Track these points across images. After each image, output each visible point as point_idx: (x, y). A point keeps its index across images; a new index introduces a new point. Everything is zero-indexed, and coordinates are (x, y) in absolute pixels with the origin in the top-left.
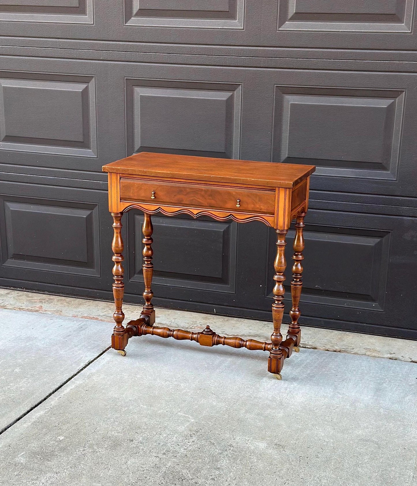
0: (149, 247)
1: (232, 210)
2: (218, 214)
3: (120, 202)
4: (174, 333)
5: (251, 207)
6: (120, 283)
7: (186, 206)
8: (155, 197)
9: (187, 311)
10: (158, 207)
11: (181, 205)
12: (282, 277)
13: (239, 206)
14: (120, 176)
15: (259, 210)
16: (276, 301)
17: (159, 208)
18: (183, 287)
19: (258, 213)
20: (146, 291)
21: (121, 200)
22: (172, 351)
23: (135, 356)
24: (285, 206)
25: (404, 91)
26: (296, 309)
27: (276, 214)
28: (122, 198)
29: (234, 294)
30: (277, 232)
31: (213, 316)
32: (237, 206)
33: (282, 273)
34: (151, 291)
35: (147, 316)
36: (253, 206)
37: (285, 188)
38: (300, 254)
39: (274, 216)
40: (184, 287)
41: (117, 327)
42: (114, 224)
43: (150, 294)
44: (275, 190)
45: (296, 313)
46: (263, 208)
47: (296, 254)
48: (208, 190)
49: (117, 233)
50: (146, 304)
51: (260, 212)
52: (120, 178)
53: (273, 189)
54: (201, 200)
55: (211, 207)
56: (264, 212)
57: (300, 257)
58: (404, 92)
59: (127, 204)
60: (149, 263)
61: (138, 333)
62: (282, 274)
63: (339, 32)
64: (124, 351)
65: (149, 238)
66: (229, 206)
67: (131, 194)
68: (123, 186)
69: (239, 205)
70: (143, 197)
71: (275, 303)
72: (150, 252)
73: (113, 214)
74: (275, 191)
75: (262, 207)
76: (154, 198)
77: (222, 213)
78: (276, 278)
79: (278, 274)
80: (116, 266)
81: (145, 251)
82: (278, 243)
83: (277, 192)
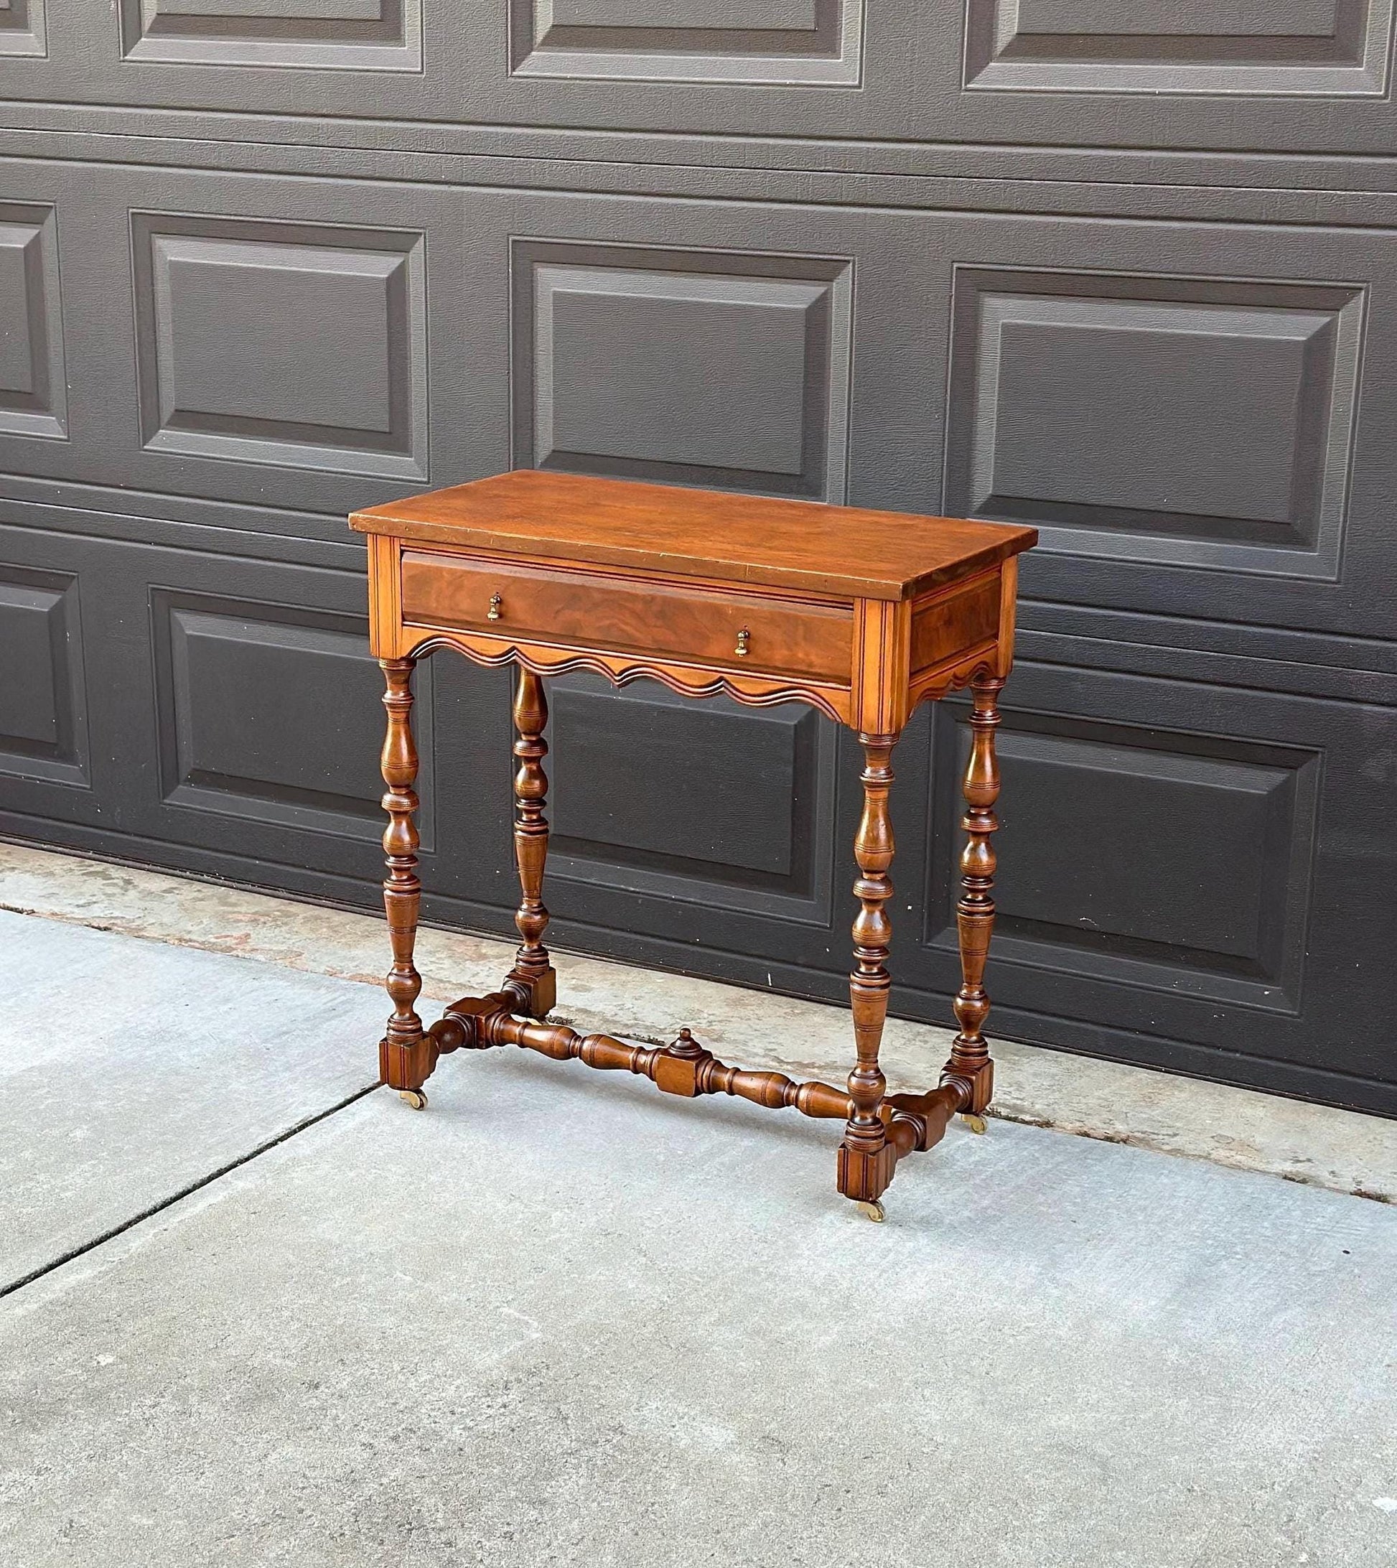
1: (724, 664)
2: (685, 675)
3: (403, 625)
4: (586, 1045)
5: (780, 656)
6: (405, 877)
7: (590, 645)
8: (501, 616)
9: (686, 975)
10: (509, 645)
11: (577, 643)
12: (881, 887)
13: (744, 652)
14: (401, 545)
15: (804, 668)
16: (862, 964)
17: (514, 648)
18: (673, 899)
19: (804, 676)
20: (525, 906)
21: (404, 619)
22: (575, 1104)
23: (456, 1111)
24: (882, 657)
25: (1361, 289)
26: (972, 992)
27: (855, 682)
28: (409, 614)
29: (826, 928)
30: (861, 741)
31: (765, 995)
32: (738, 651)
33: (882, 875)
34: (540, 905)
35: (523, 985)
36: (786, 652)
37: (883, 600)
38: (985, 813)
39: (849, 688)
40: (678, 897)
41: (396, 1016)
42: (389, 695)
43: (538, 917)
44: (852, 604)
45: (974, 1006)
46: (819, 660)
47: (972, 812)
48: (653, 598)
49: (396, 721)
50: (525, 948)
51: (807, 673)
52: (402, 552)
53: (845, 603)
54: (631, 629)
55: (664, 651)
56: (820, 675)
57: (986, 821)
58: (1363, 293)
59: (421, 634)
60: (535, 817)
61: (478, 1039)
62: (878, 877)
63: (1154, 94)
64: (418, 1092)
65: (534, 739)
66: (715, 650)
67: (433, 604)
68: (411, 578)
69: (742, 648)
70: (467, 613)
71: (861, 973)
72: (537, 783)
73: (382, 664)
74: (852, 609)
75: (813, 658)
76: (496, 616)
77: (696, 673)
78: (859, 889)
79: (866, 876)
80: (392, 824)
81: (521, 780)
82: (866, 778)
83: (857, 612)
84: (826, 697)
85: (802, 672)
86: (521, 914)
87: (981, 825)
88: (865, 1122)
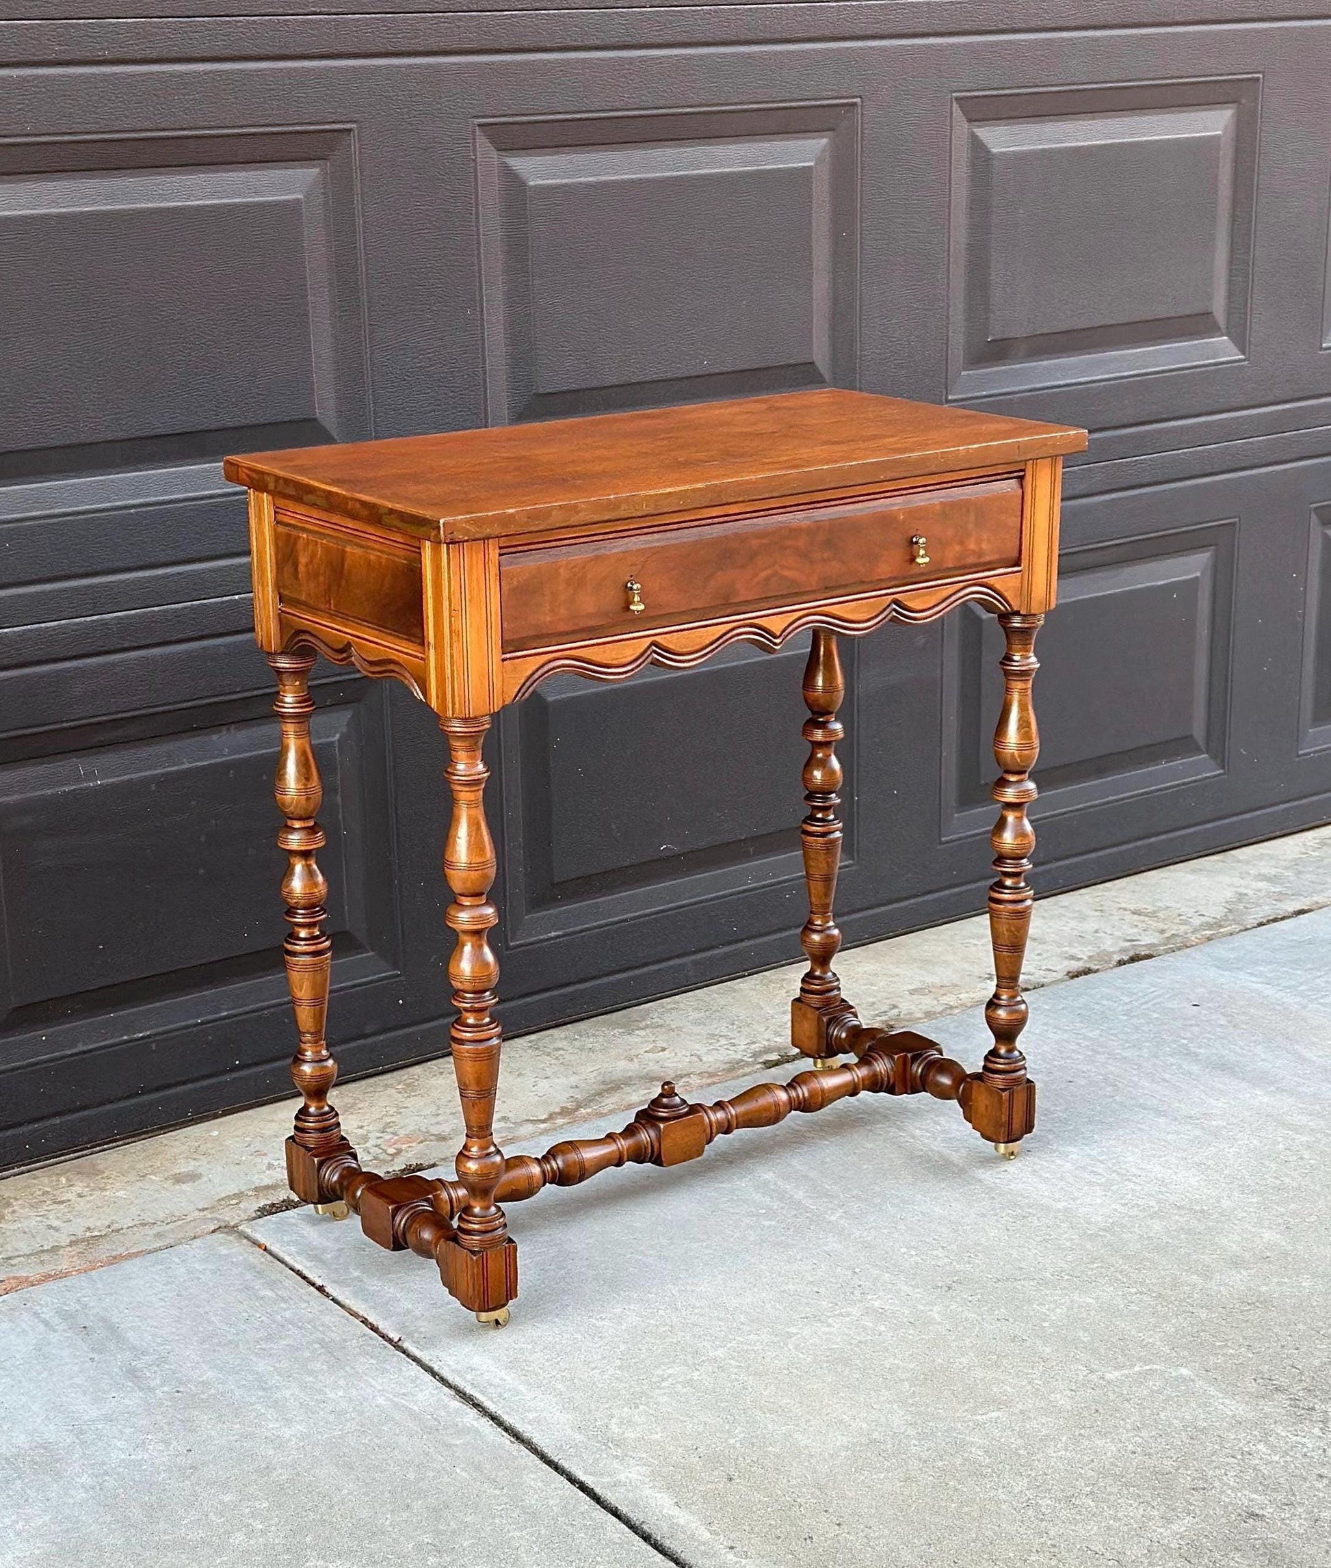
0: (314, 865)
1: (899, 582)
2: (853, 611)
3: (503, 660)
4: (560, 1163)
5: (952, 554)
7: (744, 609)
9: (225, 1114)
10: (649, 642)
11: (729, 611)
13: (927, 560)
14: (501, 548)
16: (1008, 878)
17: (653, 644)
18: (201, 1024)
19: (974, 570)
21: (504, 653)
24: (1051, 527)
26: (828, 922)
27: (1025, 561)
28: (512, 642)
30: (1015, 625)
32: (920, 561)
36: (958, 548)
37: (1052, 457)
39: (1019, 568)
42: (460, 769)
44: (1024, 471)
46: (988, 547)
47: (821, 719)
48: (817, 527)
49: (471, 805)
51: (980, 564)
52: (500, 556)
53: (1017, 471)
54: (793, 571)
55: (830, 588)
56: (990, 563)
59: (529, 665)
60: (317, 931)
66: (885, 569)
67: (544, 617)
68: (513, 591)
69: (922, 556)
70: (590, 616)
71: (1009, 888)
72: (320, 882)
74: (1024, 476)
75: (983, 545)
76: (641, 607)
77: (862, 605)
78: (1010, 794)
79: (1013, 778)
80: (468, 948)
81: (297, 884)
82: (1015, 667)
83: (1028, 478)
84: (998, 586)
85: (971, 566)
86: (307, 1069)
87: (834, 731)
88: (1016, 1053)
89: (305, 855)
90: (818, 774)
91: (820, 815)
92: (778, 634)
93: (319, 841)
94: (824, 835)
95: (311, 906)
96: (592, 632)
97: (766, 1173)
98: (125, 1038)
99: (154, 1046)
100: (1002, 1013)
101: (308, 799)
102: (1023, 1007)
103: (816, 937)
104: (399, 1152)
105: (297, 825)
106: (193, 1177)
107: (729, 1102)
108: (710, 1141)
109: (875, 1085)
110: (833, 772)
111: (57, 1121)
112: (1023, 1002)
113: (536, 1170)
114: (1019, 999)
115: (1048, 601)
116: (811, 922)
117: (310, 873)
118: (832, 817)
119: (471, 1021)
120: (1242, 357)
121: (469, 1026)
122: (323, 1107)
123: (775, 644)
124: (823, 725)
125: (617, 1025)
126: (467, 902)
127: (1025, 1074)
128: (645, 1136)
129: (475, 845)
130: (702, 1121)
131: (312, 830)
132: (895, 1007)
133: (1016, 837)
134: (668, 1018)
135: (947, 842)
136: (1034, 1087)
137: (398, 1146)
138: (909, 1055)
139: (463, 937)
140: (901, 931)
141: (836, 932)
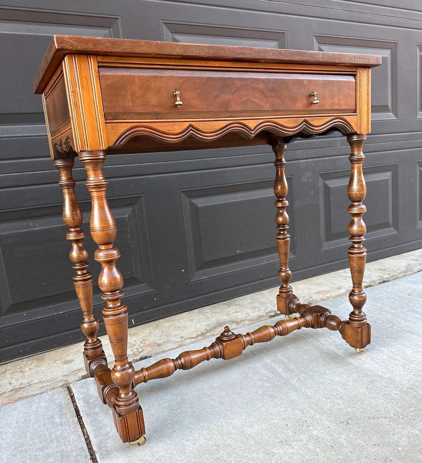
0: (81, 245)
1: (304, 113)
3: (106, 124)
4: (182, 361)
7: (236, 115)
10: (188, 124)
14: (98, 62)
17: (191, 126)
21: (107, 120)
26: (287, 269)
28: (110, 114)
31: (134, 328)
36: (331, 102)
39: (356, 114)
42: (91, 179)
44: (356, 72)
46: (343, 103)
47: (281, 199)
50: (90, 341)
52: (98, 67)
54: (259, 101)
59: (121, 127)
60: (85, 272)
66: (300, 105)
67: (129, 104)
68: (109, 86)
70: (155, 107)
72: (85, 253)
75: (341, 102)
78: (355, 210)
79: (356, 204)
80: (106, 270)
81: (75, 254)
82: (356, 157)
83: (358, 75)
84: (348, 120)
85: (336, 110)
86: (86, 326)
87: (285, 204)
88: (362, 313)
89: (77, 241)
90: (280, 219)
91: (282, 232)
92: (253, 129)
93: (82, 236)
94: (284, 239)
95: (82, 262)
96: (157, 115)
97: (268, 360)
98: (55, 314)
99: (66, 316)
100: (356, 298)
101: (73, 219)
102: (364, 295)
103: (283, 274)
104: (143, 350)
105: (72, 230)
106: (71, 361)
107: (251, 333)
108: (244, 348)
109: (307, 325)
110: (286, 218)
111: (32, 342)
112: (364, 293)
113: (172, 364)
114: (362, 292)
115: (368, 129)
116: (281, 269)
117: (80, 249)
118: (286, 233)
119: (111, 306)
120: (396, 119)
121: (111, 308)
122: (94, 340)
123: (252, 134)
124: (281, 201)
125: (225, 305)
126: (103, 248)
127: (366, 322)
128: (217, 348)
129: (104, 219)
130: (241, 342)
131: (77, 232)
132: (311, 297)
133: (359, 227)
134: (241, 302)
135: (323, 251)
136: (370, 326)
137: (143, 348)
138: (319, 314)
139: (104, 265)
140: (311, 276)
141: (290, 272)
